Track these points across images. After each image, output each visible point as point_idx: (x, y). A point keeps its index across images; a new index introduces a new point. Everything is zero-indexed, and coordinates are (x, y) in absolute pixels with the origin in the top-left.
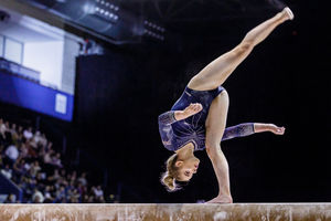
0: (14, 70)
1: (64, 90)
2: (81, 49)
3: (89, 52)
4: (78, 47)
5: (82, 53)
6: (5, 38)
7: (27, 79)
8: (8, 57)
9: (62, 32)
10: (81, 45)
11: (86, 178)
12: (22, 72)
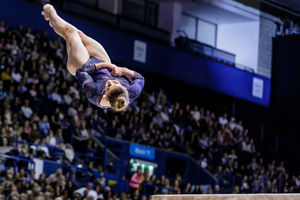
0: (208, 53)
1: (261, 73)
2: (278, 29)
3: (287, 32)
4: (275, 26)
5: (279, 33)
6: (197, 19)
7: (222, 62)
8: (202, 39)
9: (258, 12)
10: (278, 25)
11: (285, 166)
12: (216, 55)
